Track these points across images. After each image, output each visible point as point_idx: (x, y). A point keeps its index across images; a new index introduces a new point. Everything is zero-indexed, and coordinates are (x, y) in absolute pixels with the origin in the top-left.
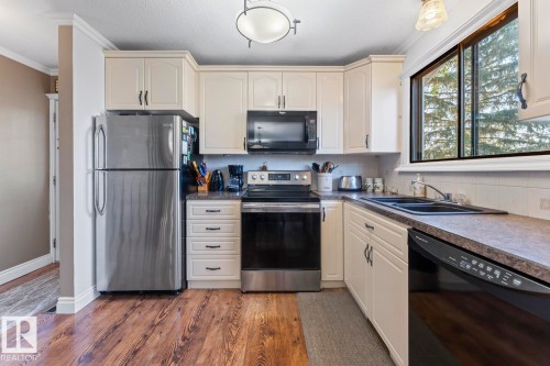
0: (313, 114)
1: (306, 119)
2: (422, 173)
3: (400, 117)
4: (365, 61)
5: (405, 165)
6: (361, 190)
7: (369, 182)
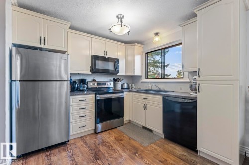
0: (118, 60)
1: (115, 61)
2: (151, 82)
3: (142, 64)
4: (133, 44)
5: (144, 80)
6: (128, 88)
7: (130, 85)
